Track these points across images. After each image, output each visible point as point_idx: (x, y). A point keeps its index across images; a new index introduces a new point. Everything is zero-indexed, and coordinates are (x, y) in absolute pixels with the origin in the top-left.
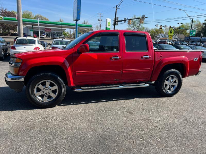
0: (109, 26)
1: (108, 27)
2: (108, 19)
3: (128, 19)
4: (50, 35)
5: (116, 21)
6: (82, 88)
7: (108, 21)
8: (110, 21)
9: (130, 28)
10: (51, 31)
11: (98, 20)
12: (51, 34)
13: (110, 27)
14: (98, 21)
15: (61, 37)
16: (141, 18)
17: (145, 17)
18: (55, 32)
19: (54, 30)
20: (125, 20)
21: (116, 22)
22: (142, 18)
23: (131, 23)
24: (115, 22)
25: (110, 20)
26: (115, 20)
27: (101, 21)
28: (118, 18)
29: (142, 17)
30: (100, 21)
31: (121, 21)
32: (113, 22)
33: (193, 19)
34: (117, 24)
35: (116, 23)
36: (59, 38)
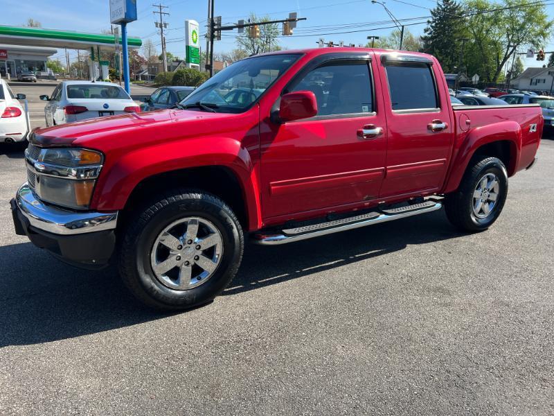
0: (195, 42)
1: (191, 44)
2: (190, 21)
3: (251, 22)
4: (7, 69)
5: (216, 27)
6: (285, 231)
7: (191, 29)
8: (197, 28)
9: (244, 48)
10: (6, 57)
11: (156, 24)
12: (9, 66)
13: (197, 45)
14: (157, 26)
15: (43, 74)
16: (286, 21)
17: (298, 17)
18: (23, 59)
19: (19, 55)
20: (240, 26)
21: (215, 29)
22: (289, 20)
23: (258, 34)
24: (213, 31)
25: (198, 24)
26: (212, 24)
27: (165, 27)
28: (219, 19)
29: (288, 18)
30: (161, 27)
31: (231, 28)
32: (206, 30)
33: (403, 26)
34: (219, 38)
35: (216, 33)
36: (38, 77)
